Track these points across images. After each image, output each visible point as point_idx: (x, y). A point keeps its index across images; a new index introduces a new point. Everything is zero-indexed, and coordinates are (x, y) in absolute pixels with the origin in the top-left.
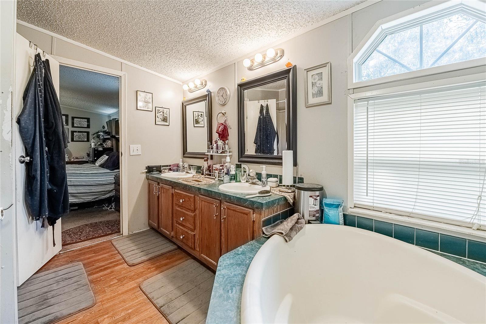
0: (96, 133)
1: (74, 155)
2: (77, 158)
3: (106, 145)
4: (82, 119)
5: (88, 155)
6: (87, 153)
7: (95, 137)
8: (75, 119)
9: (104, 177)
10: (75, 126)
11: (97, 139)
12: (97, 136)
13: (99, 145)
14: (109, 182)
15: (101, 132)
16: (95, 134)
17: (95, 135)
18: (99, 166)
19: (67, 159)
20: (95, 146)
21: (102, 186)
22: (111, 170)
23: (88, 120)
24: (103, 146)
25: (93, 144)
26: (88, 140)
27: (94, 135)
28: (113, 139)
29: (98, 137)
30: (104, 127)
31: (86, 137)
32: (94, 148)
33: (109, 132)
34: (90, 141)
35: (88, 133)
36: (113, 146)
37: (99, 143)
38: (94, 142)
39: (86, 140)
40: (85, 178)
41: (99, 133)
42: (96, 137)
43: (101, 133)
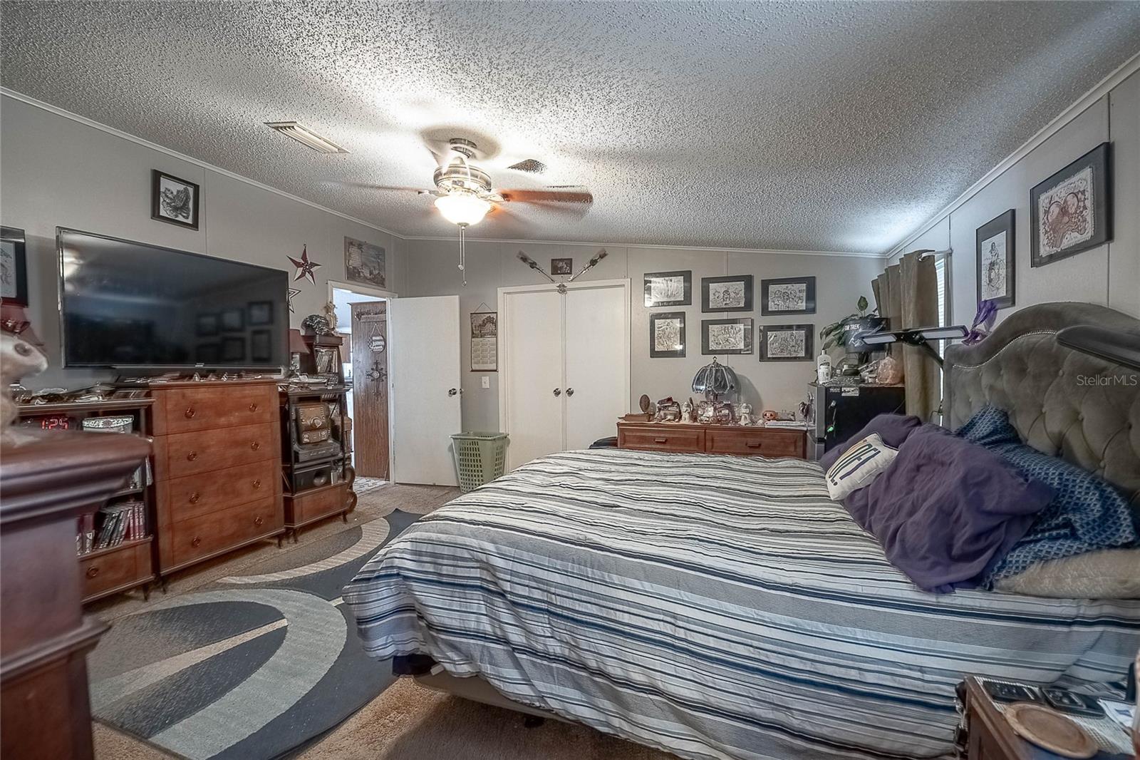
0: (836, 328)
1: (769, 405)
2: (774, 417)
3: (871, 372)
4: (790, 286)
5: (807, 411)
6: (803, 403)
7: (832, 341)
8: (772, 288)
9: (873, 636)
10: (770, 309)
11: (840, 349)
12: (840, 338)
13: (846, 374)
14: (908, 684)
15: (855, 322)
16: (833, 333)
17: (831, 337)
18: (841, 502)
19: (746, 417)
20: (831, 378)
21: (858, 705)
22: (928, 590)
23: (811, 283)
24: (863, 381)
25: (822, 370)
26: (810, 355)
27: (828, 334)
28: (906, 347)
29: (842, 341)
30: (863, 303)
31: (804, 343)
32: (827, 389)
33: (887, 320)
34: (815, 359)
35: (809, 329)
36: (902, 380)
37: (846, 367)
38: (828, 364)
39: (802, 354)
40: (751, 612)
41: (847, 328)
42: (835, 343)
43: (853, 327)
